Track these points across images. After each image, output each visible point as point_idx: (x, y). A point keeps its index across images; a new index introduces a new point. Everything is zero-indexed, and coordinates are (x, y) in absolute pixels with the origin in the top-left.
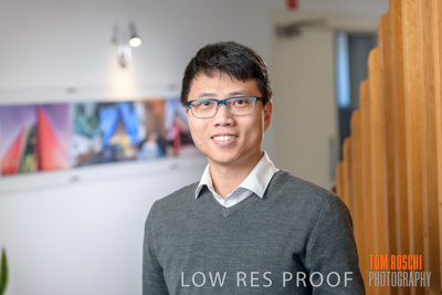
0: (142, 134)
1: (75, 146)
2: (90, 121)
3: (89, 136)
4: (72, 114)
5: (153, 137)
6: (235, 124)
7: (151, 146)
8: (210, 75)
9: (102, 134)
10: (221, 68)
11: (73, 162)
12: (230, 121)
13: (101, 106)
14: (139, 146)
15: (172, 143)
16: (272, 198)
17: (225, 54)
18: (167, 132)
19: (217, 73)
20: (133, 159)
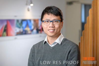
0: (33, 27)
1: (16, 30)
2: (20, 24)
3: (20, 28)
4: (15, 22)
5: (36, 28)
6: (54, 27)
7: (35, 31)
8: (48, 14)
9: (23, 27)
10: (51, 13)
11: (15, 34)
12: (53, 26)
13: (23, 20)
14: (32, 30)
15: (40, 30)
16: (63, 45)
17: (53, 9)
18: (39, 27)
19: (50, 14)
20: (30, 34)
